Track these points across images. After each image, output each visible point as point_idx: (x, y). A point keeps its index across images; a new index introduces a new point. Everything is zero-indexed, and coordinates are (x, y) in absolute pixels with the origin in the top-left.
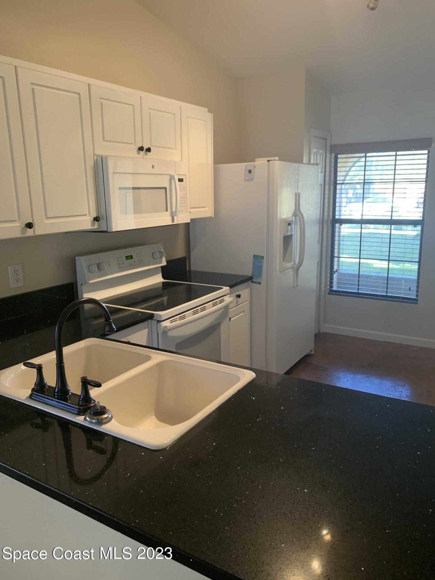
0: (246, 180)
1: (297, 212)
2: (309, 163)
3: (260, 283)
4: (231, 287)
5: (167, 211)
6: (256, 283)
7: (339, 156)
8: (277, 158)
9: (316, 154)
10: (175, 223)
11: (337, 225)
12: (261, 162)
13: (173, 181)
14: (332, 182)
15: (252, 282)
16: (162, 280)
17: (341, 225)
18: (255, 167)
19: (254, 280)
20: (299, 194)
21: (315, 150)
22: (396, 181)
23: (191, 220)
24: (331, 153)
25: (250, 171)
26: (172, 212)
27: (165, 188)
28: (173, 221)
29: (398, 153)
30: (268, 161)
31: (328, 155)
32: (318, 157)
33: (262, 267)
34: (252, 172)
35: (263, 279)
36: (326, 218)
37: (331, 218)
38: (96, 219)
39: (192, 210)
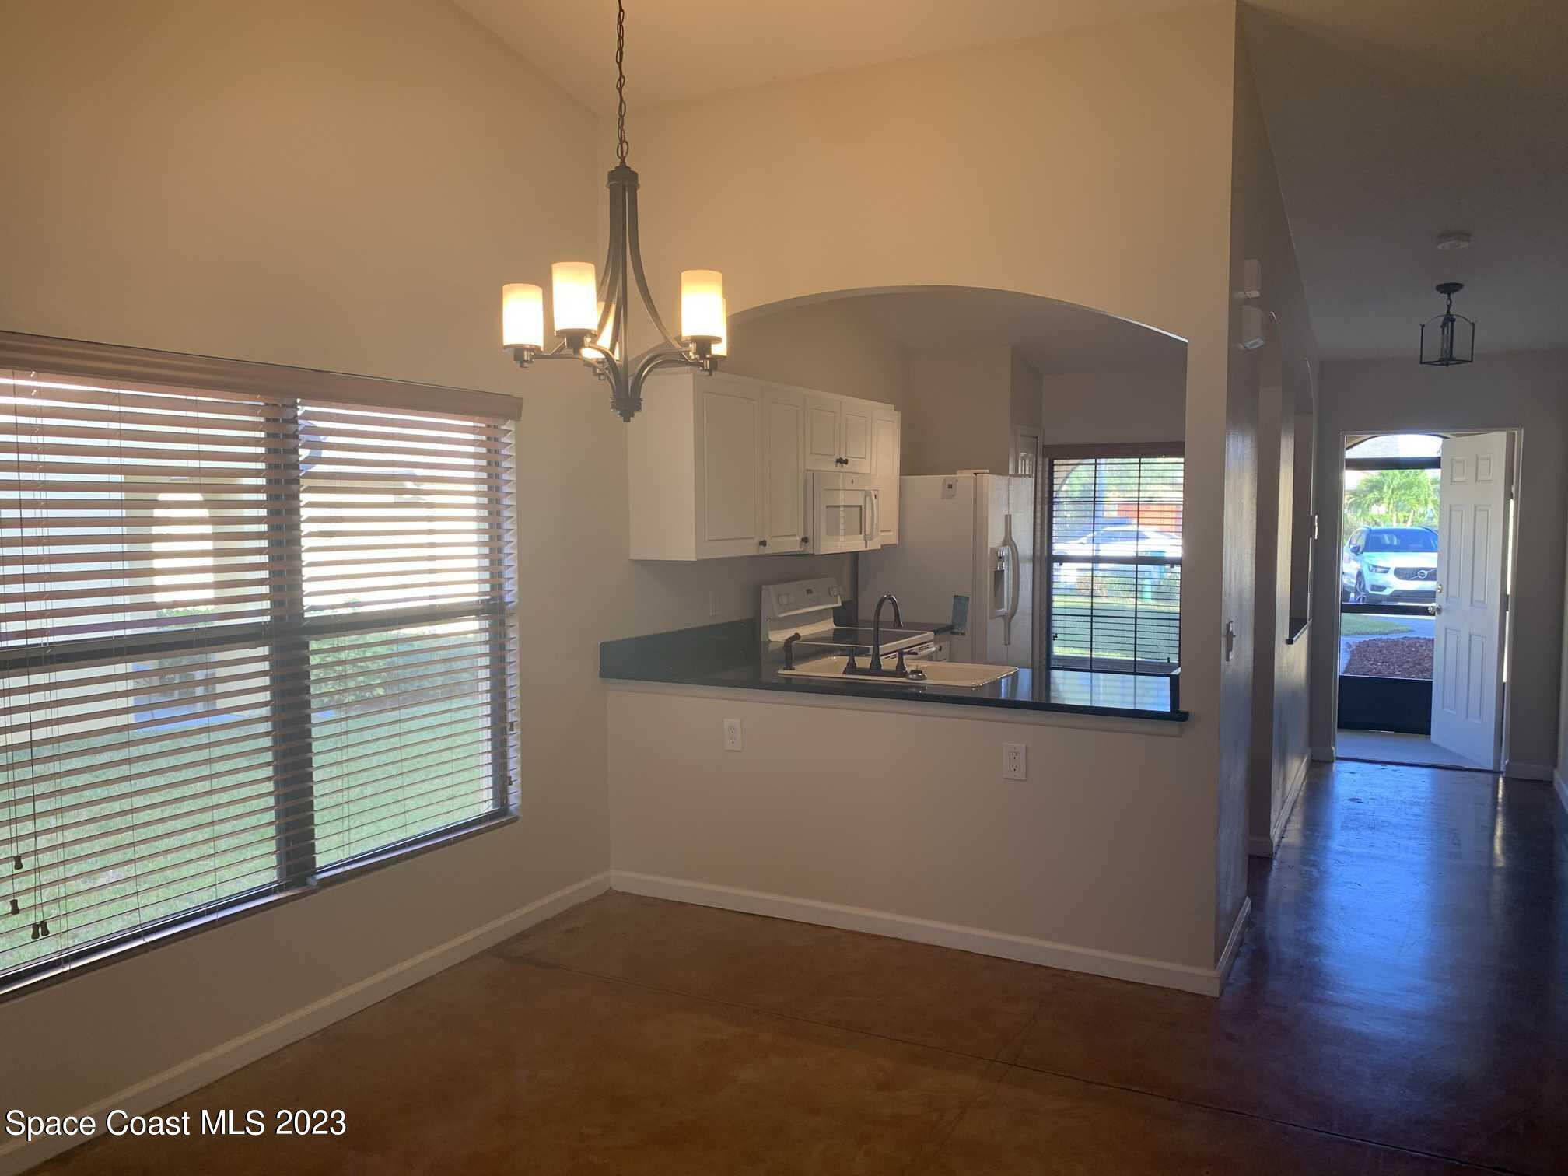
0: (943, 497)
1: (1008, 541)
2: (1016, 475)
3: (963, 634)
4: (936, 632)
5: (861, 533)
6: (958, 634)
7: (1055, 462)
8: (987, 471)
9: (1024, 458)
10: (868, 549)
11: (1056, 565)
12: (964, 476)
13: (868, 498)
14: (1046, 500)
15: (953, 633)
16: (834, 627)
17: (1061, 565)
18: (957, 481)
19: (956, 630)
20: (1010, 516)
21: (1022, 454)
22: (1141, 499)
23: (882, 546)
24: (1044, 457)
25: (950, 486)
26: (865, 535)
27: (861, 506)
28: (866, 547)
29: (1143, 460)
30: (975, 474)
31: (1040, 461)
32: (1027, 462)
33: (966, 613)
34: (954, 487)
35: (968, 627)
36: (1038, 554)
37: (1046, 553)
38: (805, 540)
39: (883, 534)
